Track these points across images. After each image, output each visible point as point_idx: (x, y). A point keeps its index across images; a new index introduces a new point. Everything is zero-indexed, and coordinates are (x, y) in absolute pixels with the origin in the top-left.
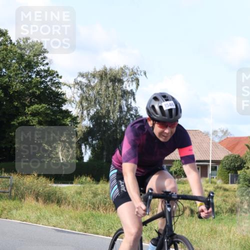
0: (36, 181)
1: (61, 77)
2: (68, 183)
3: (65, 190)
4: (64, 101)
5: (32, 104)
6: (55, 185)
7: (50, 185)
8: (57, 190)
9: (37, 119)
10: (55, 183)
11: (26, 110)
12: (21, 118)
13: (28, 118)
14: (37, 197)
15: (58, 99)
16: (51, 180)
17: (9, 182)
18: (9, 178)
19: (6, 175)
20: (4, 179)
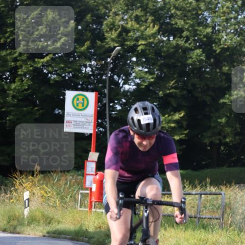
17: (220, 201)
18: (221, 194)
19: (213, 190)
20: (210, 197)
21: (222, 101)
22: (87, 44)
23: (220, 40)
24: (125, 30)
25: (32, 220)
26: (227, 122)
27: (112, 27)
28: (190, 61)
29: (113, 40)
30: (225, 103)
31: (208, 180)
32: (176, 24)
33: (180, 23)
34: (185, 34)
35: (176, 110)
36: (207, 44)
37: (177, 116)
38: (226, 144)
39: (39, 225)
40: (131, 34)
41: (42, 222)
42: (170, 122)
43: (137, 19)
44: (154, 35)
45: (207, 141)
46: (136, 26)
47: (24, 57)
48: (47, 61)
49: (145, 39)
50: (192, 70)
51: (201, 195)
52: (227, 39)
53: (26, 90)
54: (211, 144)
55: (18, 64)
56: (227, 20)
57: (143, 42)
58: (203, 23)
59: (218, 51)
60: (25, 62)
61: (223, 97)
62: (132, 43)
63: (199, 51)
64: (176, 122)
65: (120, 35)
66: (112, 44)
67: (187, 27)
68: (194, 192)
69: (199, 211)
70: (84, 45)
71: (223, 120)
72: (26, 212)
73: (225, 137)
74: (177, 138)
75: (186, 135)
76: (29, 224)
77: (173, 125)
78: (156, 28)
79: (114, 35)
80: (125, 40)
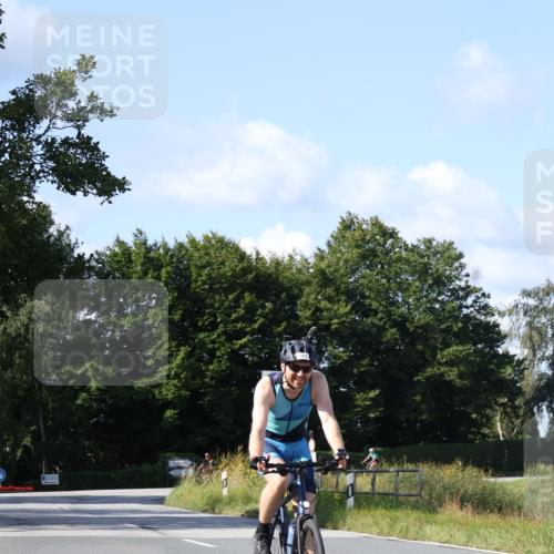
0: (460, 474)
1: (489, 297)
2: (514, 475)
3: (510, 488)
4: (501, 338)
5: (447, 345)
6: (493, 480)
7: (485, 479)
8: (497, 486)
9: (456, 370)
10: (493, 476)
11: (439, 356)
12: (429, 370)
13: (442, 369)
14: (463, 501)
15: (492, 335)
16: (486, 471)
17: (417, 479)
18: (417, 471)
19: (411, 467)
20: (408, 474)
21: (416, 379)
22: (284, 324)
23: (413, 319)
24: (318, 310)
25: (231, 500)
26: (422, 400)
27: (306, 305)
28: (385, 339)
29: (306, 318)
30: (419, 381)
31: (405, 457)
32: (370, 305)
33: (375, 305)
34: (380, 315)
35: (372, 388)
36: (401, 324)
37: (372, 394)
38: (422, 422)
39: (237, 505)
40: (324, 313)
41: (240, 502)
42: (365, 399)
43: (330, 299)
44: (347, 314)
45: (403, 419)
46: (329, 306)
47: (222, 339)
48: (245, 343)
49: (337, 318)
50: (387, 349)
51: (398, 472)
52: (420, 317)
53: (224, 371)
54: (408, 421)
55: (216, 346)
56: (418, 300)
57: (336, 321)
58: (394, 303)
59: (412, 329)
60: (223, 344)
61: (417, 375)
62: (325, 322)
63: (393, 330)
64: (372, 399)
65: (314, 314)
66: (306, 322)
67: (381, 308)
68: (392, 469)
69: (397, 489)
70: (279, 326)
71: (418, 398)
72: (225, 492)
73: (421, 414)
74: (372, 415)
75: (381, 412)
76: (228, 504)
77: (368, 403)
78: (349, 307)
79: (308, 313)
80: (318, 319)
